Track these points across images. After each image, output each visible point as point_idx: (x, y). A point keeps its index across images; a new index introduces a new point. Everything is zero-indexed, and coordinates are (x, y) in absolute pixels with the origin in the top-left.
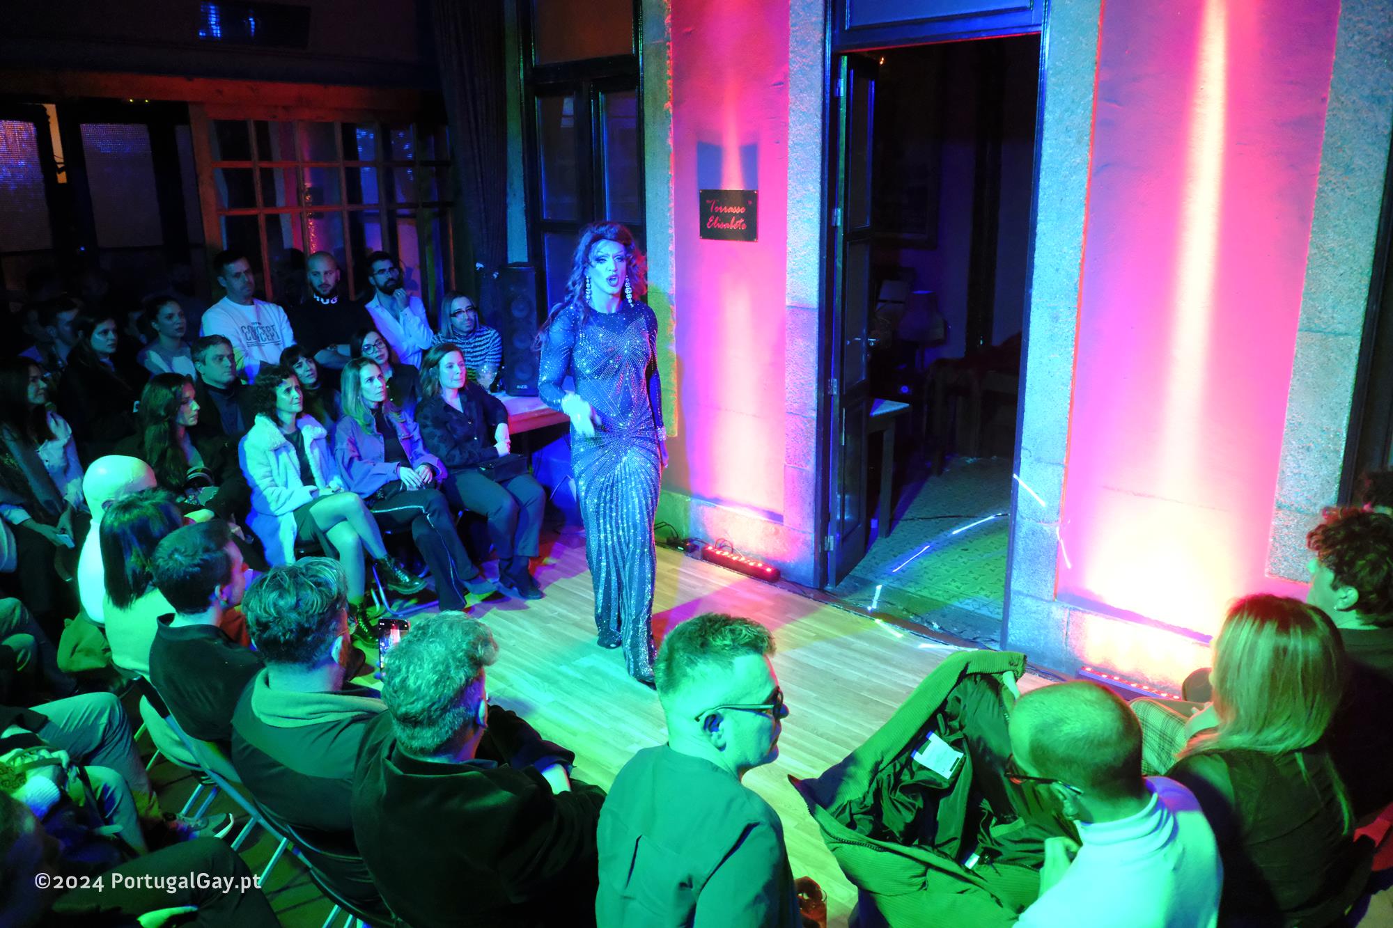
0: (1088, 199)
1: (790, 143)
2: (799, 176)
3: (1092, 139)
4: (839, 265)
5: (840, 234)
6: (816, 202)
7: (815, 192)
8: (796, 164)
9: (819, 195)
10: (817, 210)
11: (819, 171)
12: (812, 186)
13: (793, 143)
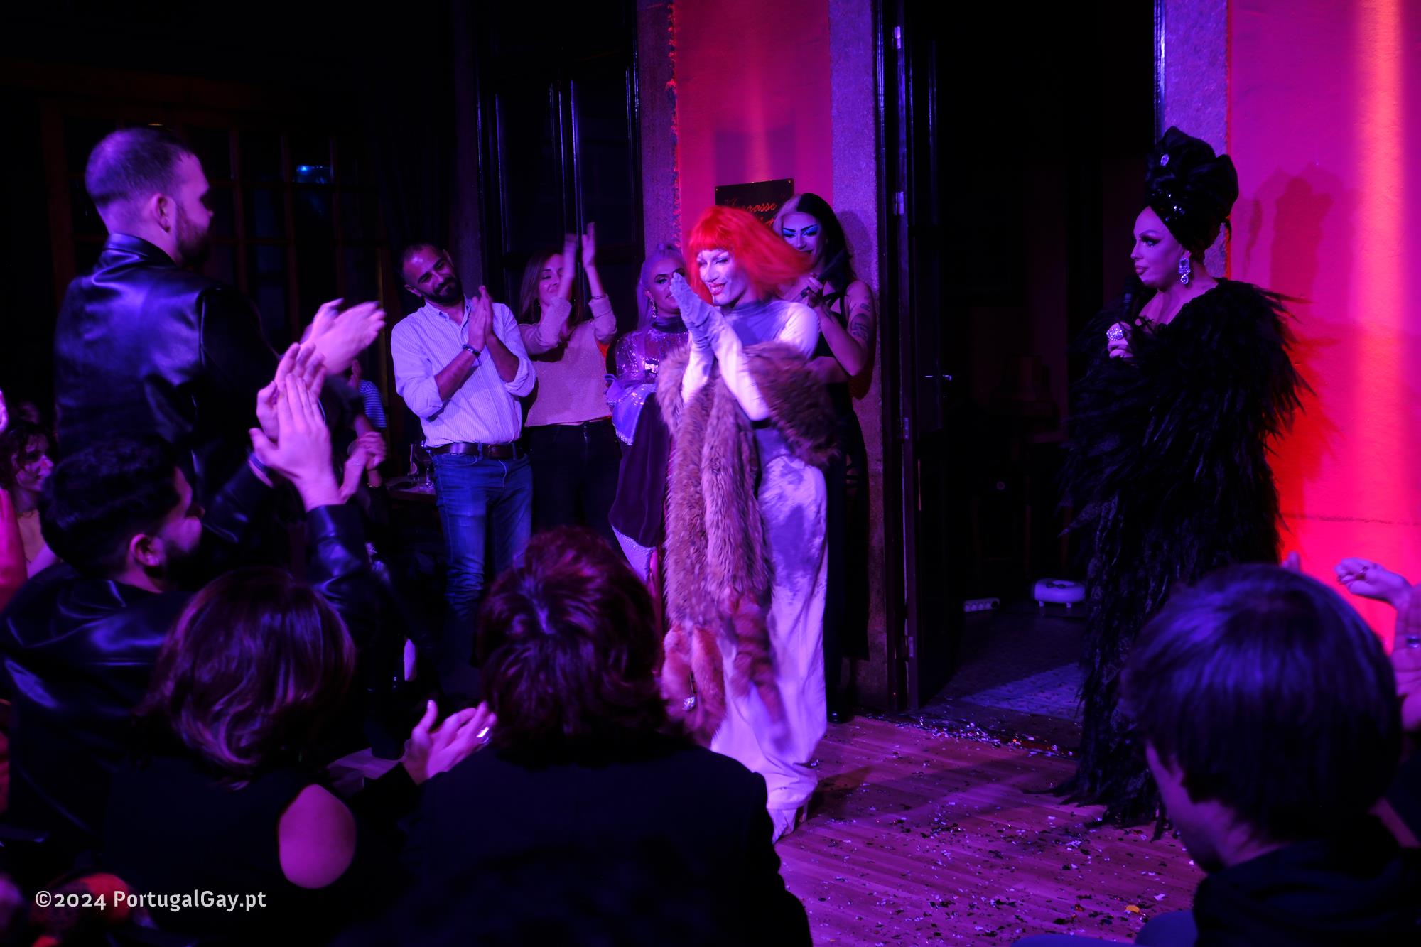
1: (834, 111)
2: (847, 152)
3: (1228, 58)
4: (905, 265)
5: (905, 224)
6: (871, 184)
7: (869, 172)
8: (843, 138)
9: (874, 174)
10: (872, 194)
11: (873, 143)
12: (865, 164)
13: (838, 112)
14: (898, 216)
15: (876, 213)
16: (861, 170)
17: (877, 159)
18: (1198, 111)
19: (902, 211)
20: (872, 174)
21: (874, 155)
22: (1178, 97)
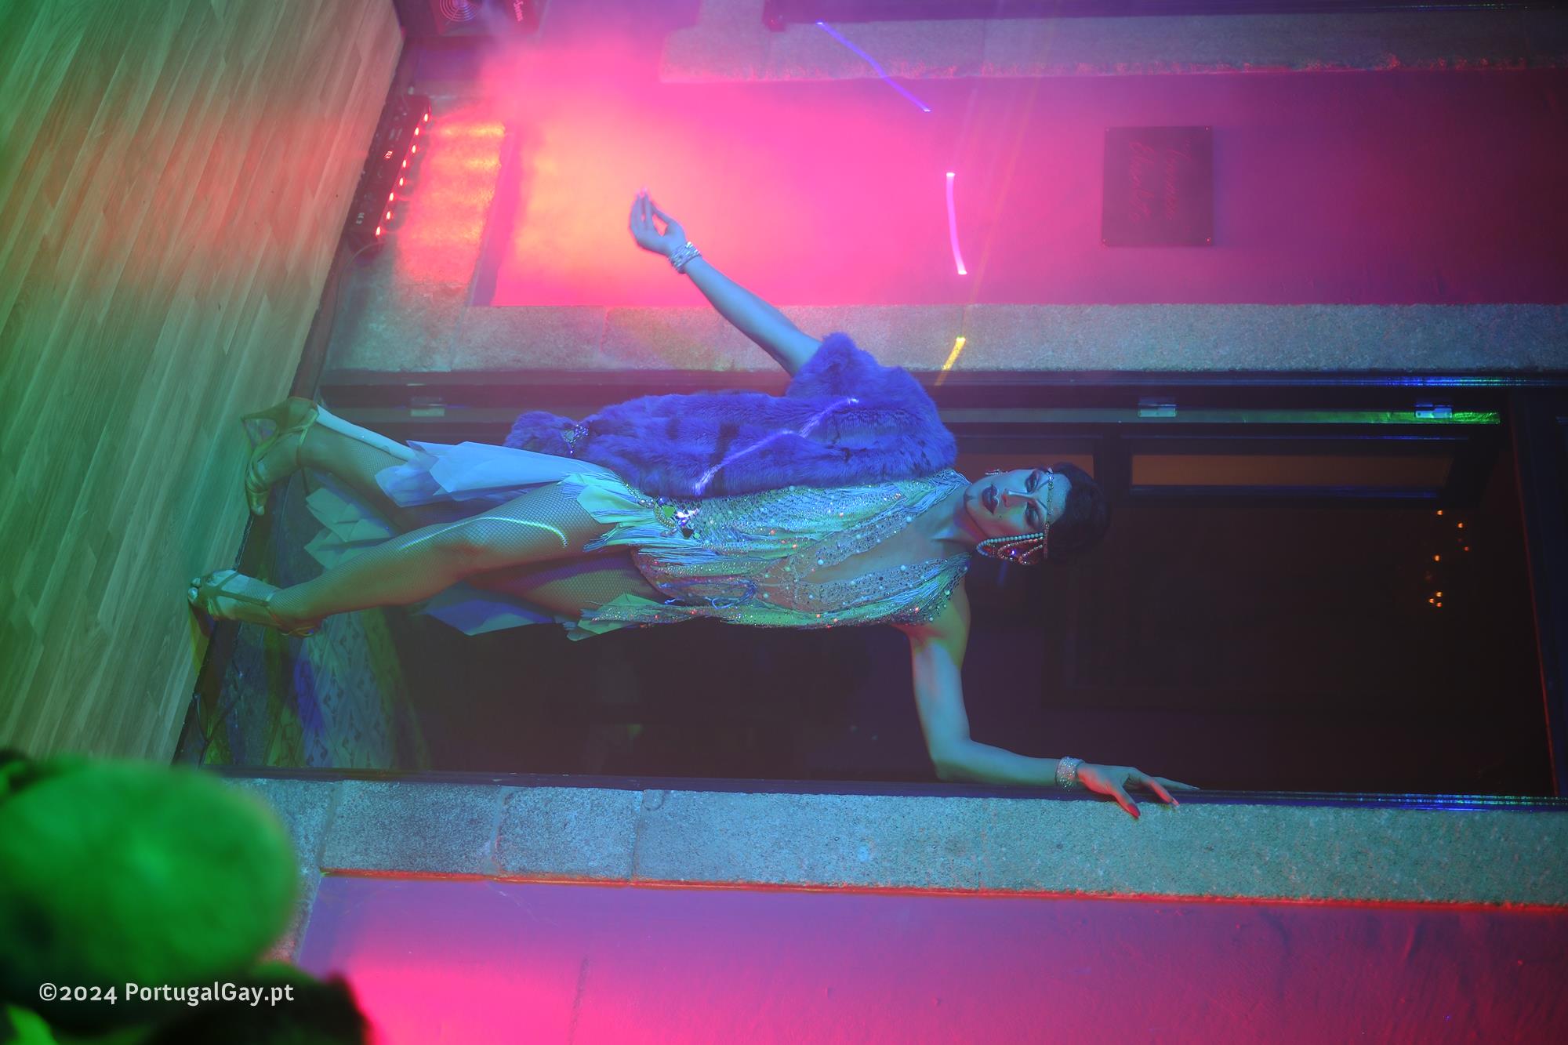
0: (1213, 899)
1: (1317, 308)
2: (1248, 326)
3: (1337, 904)
5: (1124, 418)
6: (1190, 362)
7: (1212, 360)
8: (1272, 321)
9: (1206, 367)
10: (1174, 364)
11: (1259, 366)
12: (1225, 353)
13: (1316, 315)
14: (1136, 407)
15: (1141, 368)
16: (1216, 347)
17: (1232, 373)
18: (1259, 855)
19: (1145, 414)
20: (1206, 364)
21: (1238, 367)
22: (1284, 825)
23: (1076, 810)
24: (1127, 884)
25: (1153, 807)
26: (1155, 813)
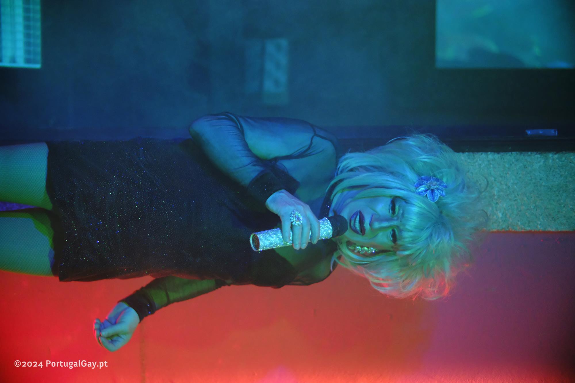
23: (480, 162)
24: (519, 223)
25: (538, 158)
26: (539, 162)
